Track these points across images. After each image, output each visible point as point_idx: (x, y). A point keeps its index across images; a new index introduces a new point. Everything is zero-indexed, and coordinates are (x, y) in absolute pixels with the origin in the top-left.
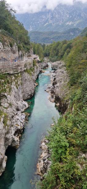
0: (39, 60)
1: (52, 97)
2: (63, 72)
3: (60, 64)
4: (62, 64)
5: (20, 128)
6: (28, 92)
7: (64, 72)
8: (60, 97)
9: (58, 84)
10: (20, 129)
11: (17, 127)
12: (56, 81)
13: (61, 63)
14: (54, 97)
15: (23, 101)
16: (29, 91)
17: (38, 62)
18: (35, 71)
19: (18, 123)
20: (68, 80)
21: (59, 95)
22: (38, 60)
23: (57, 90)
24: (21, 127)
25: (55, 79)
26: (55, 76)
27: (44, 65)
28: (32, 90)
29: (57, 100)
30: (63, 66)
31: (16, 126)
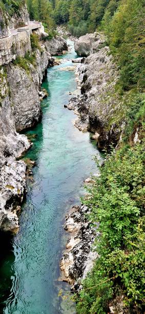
0: (45, 33)
1: (83, 120)
2: (102, 60)
3: (96, 40)
4: (99, 41)
5: (17, 193)
6: (26, 113)
7: (105, 60)
8: (99, 118)
9: (94, 90)
10: (16, 195)
11: (10, 191)
12: (87, 81)
13: (97, 37)
14: (88, 120)
15: (18, 134)
16: (29, 110)
17: (44, 39)
18: (39, 62)
19: (11, 182)
20: (116, 78)
21: (98, 114)
22: (42, 35)
23: (93, 104)
24: (18, 190)
25: (85, 78)
26: (86, 71)
27: (57, 45)
28: (35, 107)
29: (95, 125)
30: (102, 45)
31: (7, 189)
